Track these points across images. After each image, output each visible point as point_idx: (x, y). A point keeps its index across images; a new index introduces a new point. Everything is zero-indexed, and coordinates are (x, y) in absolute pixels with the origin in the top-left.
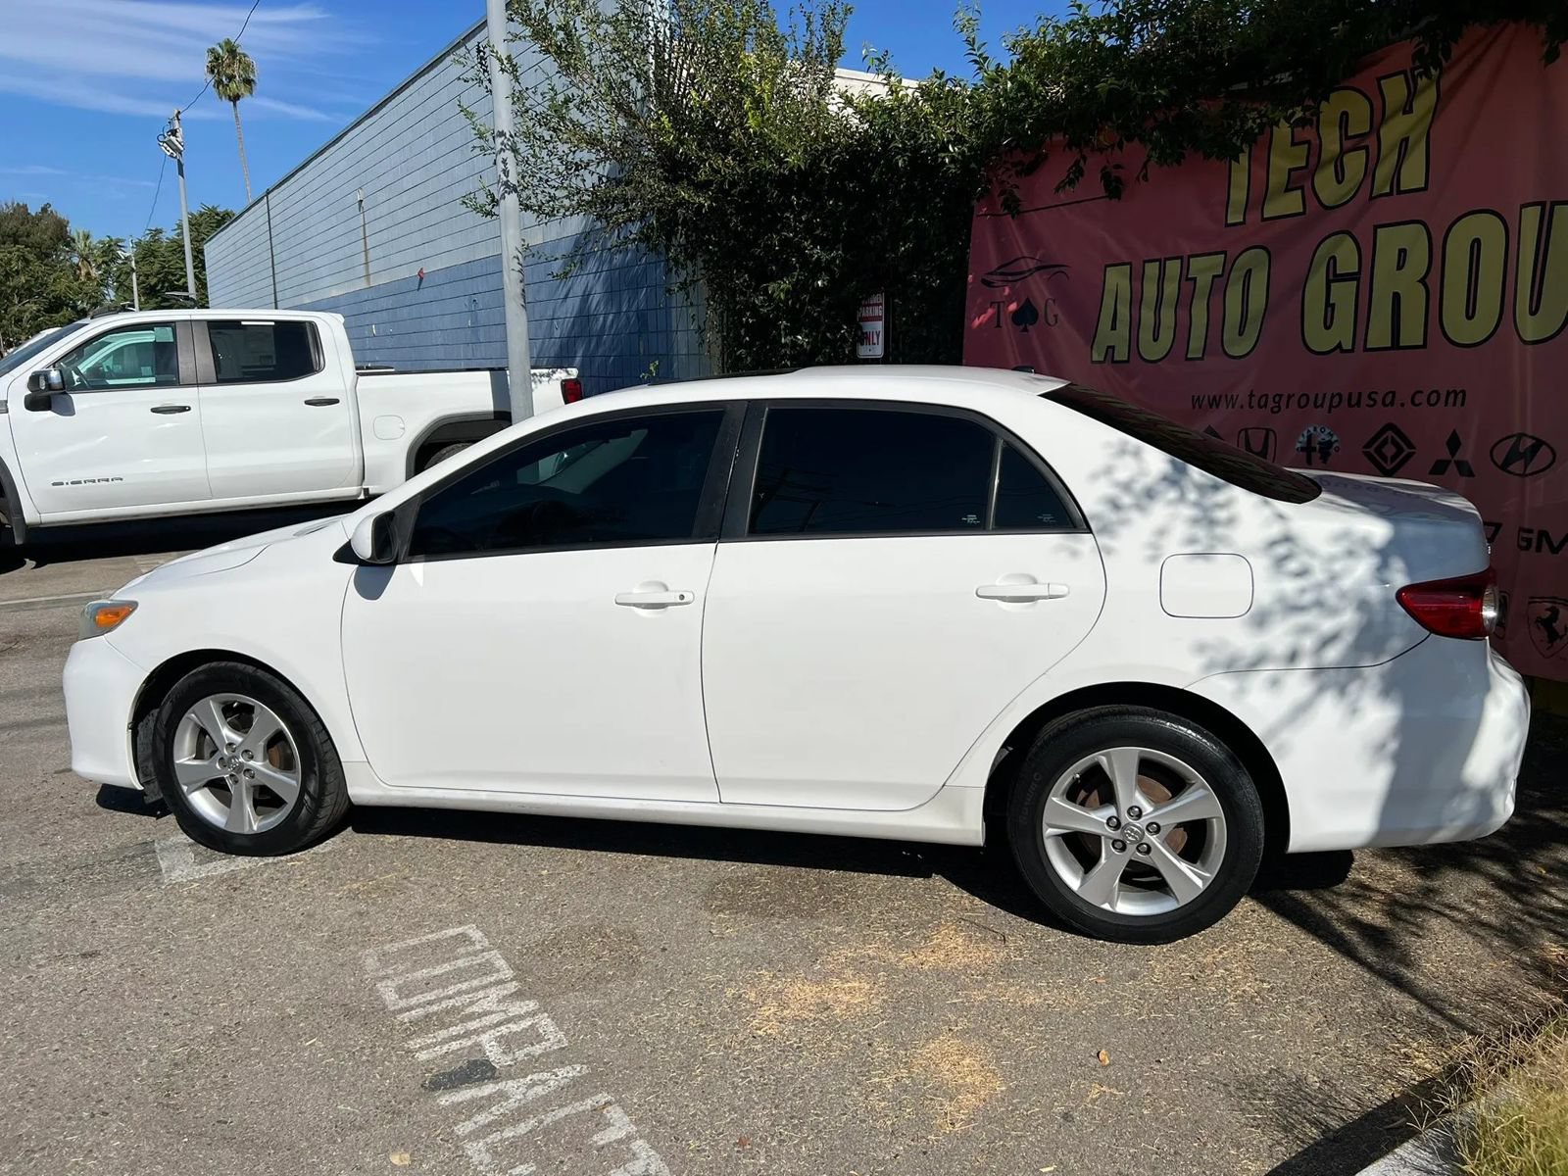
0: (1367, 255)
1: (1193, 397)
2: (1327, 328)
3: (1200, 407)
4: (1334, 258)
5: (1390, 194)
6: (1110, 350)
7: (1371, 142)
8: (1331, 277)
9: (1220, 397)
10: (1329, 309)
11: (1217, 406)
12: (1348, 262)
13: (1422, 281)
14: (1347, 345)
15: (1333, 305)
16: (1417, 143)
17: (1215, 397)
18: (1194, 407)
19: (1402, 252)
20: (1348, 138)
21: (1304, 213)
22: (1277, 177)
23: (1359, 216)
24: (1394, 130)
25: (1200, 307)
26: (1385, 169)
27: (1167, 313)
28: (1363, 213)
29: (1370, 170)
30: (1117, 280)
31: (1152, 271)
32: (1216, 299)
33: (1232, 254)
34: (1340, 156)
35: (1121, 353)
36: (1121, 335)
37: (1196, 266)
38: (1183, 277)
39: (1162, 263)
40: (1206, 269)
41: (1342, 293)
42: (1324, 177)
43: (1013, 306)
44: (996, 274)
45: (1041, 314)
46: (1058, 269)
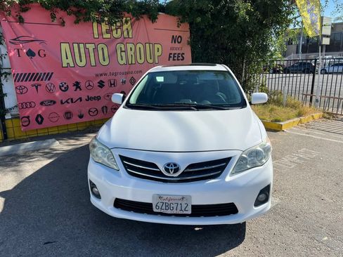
0: (126, 47)
1: (95, 74)
2: (122, 60)
3: (98, 76)
4: (121, 47)
5: (128, 38)
6: (68, 64)
7: (122, 28)
8: (121, 51)
10: (122, 57)
11: (102, 76)
12: (123, 49)
13: (134, 53)
14: (126, 63)
16: (130, 30)
17: (101, 74)
18: (96, 76)
19: (131, 48)
20: (117, 26)
21: (111, 38)
22: (104, 30)
23: (123, 41)
24: (125, 27)
25: (92, 55)
26: (125, 33)
27: (83, 56)
28: (124, 40)
29: (122, 33)
30: (65, 47)
31: (76, 45)
32: (96, 53)
33: (96, 44)
34: (117, 29)
35: (72, 65)
36: (70, 60)
37: (88, 46)
38: (85, 48)
39: (78, 44)
40: (91, 47)
41: (123, 54)
42: (114, 32)
43: (25, 51)
44: (16, 40)
45: (37, 53)
46: (42, 42)
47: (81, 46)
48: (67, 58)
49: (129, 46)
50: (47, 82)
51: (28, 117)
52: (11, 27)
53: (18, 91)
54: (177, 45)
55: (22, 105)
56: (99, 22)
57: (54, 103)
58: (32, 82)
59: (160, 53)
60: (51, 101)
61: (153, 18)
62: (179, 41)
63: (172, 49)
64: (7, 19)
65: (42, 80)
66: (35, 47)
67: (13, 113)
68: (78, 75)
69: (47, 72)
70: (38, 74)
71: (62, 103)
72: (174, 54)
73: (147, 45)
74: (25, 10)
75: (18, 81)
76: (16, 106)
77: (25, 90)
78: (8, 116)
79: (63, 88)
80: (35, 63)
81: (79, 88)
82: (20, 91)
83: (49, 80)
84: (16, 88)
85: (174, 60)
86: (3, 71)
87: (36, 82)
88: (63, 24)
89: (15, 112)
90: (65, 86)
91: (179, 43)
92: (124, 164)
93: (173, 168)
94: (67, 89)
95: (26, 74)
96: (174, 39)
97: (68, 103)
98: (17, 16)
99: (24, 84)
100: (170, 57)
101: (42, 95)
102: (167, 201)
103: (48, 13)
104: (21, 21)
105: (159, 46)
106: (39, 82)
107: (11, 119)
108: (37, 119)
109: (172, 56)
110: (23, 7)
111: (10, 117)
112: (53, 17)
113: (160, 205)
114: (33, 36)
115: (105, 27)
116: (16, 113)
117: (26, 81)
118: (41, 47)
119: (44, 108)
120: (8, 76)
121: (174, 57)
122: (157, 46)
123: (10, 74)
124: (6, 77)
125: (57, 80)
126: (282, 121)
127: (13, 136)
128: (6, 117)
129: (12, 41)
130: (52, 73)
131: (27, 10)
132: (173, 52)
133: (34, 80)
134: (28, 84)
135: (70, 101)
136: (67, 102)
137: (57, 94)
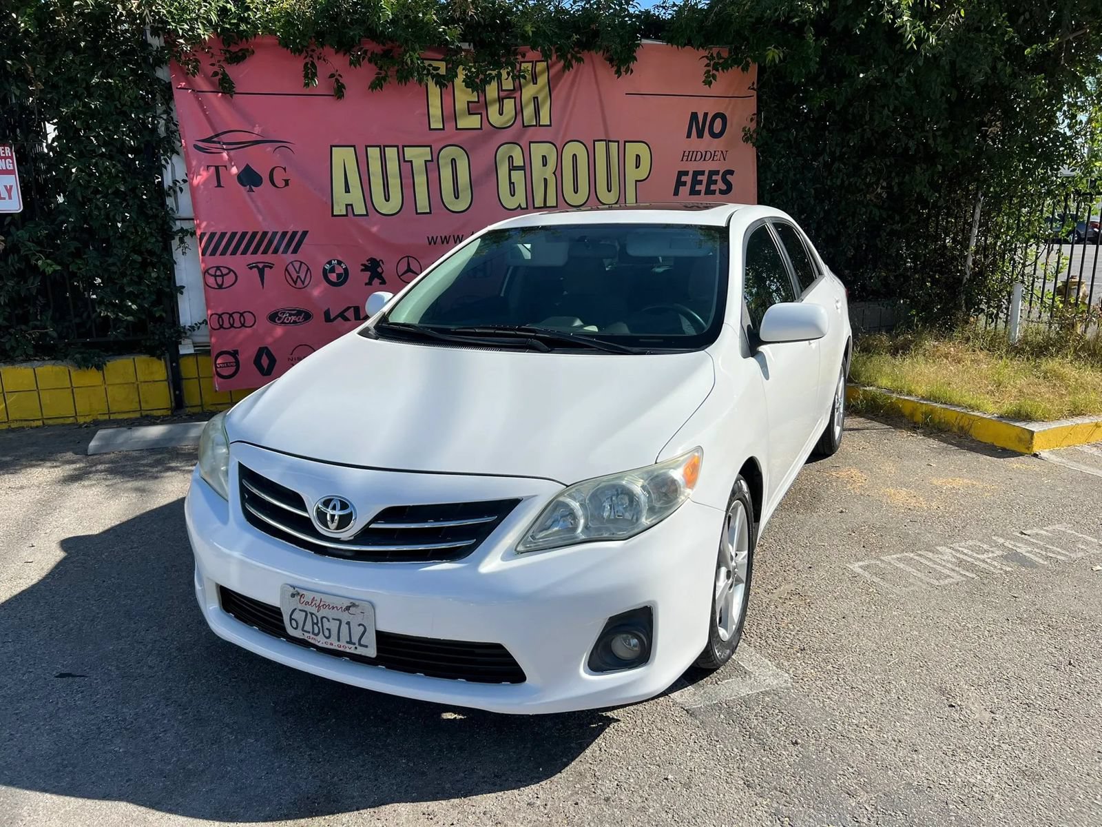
0: (527, 156)
1: (428, 238)
2: (513, 195)
3: (435, 243)
4: (512, 157)
5: (536, 126)
6: (349, 208)
7: (517, 95)
8: (511, 167)
9: (450, 236)
10: (512, 185)
11: (448, 243)
12: (518, 161)
13: (554, 173)
14: (524, 206)
15: (513, 183)
16: (544, 102)
17: (445, 237)
18: (430, 244)
19: (544, 157)
20: (502, 90)
21: (481, 129)
22: (461, 105)
23: (520, 135)
24: (529, 91)
25: (421, 180)
26: (529, 111)
27: (394, 183)
28: (522, 134)
29: (519, 111)
30: (343, 157)
31: (374, 153)
32: (433, 175)
33: (436, 148)
34: (500, 100)
35: (360, 209)
36: (356, 197)
37: (410, 153)
38: (402, 159)
39: (383, 149)
40: (418, 155)
41: (518, 176)
42: (493, 110)
43: (234, 170)
44: (211, 142)
45: (265, 177)
46: (280, 144)
47: (391, 153)
48: (347, 190)
49: (538, 151)
50: (289, 257)
51: (234, 354)
52: (201, 104)
53: (211, 281)
54: (707, 143)
55: (222, 321)
56: (444, 82)
57: (308, 316)
58: (250, 258)
59: (643, 172)
60: (299, 313)
61: (622, 60)
62: (717, 129)
63: (688, 156)
64: (190, 85)
65: (276, 251)
66: (261, 160)
67: (199, 339)
68: (376, 239)
69: (291, 229)
70: (265, 234)
71: (328, 318)
72: (696, 173)
73: (600, 147)
74: (237, 58)
75: (213, 254)
76: (205, 322)
77: (229, 279)
78: (186, 349)
79: (333, 277)
80: (259, 204)
81: (380, 276)
82: (216, 280)
83: (295, 251)
84: (206, 272)
85: (693, 192)
86: (178, 225)
87: (259, 257)
88: (339, 92)
89: (202, 336)
90: (339, 270)
91: (714, 135)
92: (243, 490)
93: (337, 513)
94: (344, 278)
95: (234, 234)
96: (698, 126)
97: (347, 319)
98: (216, 74)
99: (228, 260)
100: (679, 183)
101: (276, 294)
102: (314, 610)
103: (298, 64)
104: (226, 87)
105: (642, 150)
106: (269, 258)
107: (195, 355)
108: (257, 361)
109: (688, 179)
110: (234, 49)
111: (192, 351)
112: (310, 73)
113: (299, 616)
114: (257, 130)
115: (463, 96)
116: (205, 339)
117: (233, 253)
118: (277, 159)
119: (279, 331)
120: (187, 239)
121: (695, 182)
122: (632, 150)
123: (193, 234)
124: (182, 241)
125: (315, 254)
126: (1043, 419)
127: (197, 401)
128: (183, 351)
129: (201, 144)
130: (305, 233)
131: (243, 58)
132: (692, 167)
133: (255, 252)
134: (238, 262)
135: (350, 314)
136: (342, 315)
137: (316, 293)
